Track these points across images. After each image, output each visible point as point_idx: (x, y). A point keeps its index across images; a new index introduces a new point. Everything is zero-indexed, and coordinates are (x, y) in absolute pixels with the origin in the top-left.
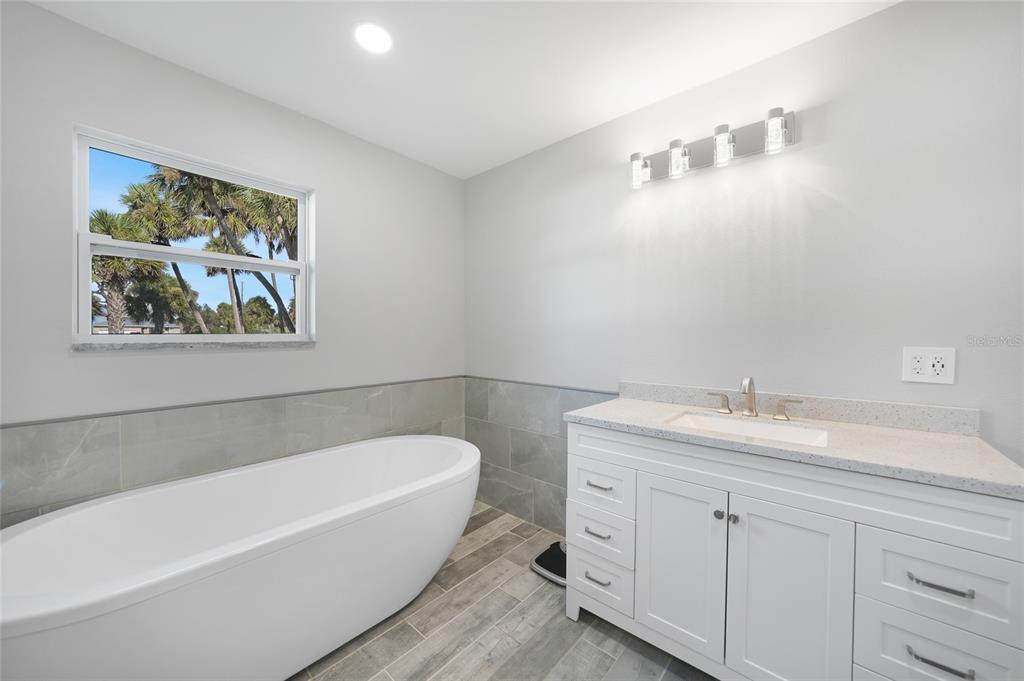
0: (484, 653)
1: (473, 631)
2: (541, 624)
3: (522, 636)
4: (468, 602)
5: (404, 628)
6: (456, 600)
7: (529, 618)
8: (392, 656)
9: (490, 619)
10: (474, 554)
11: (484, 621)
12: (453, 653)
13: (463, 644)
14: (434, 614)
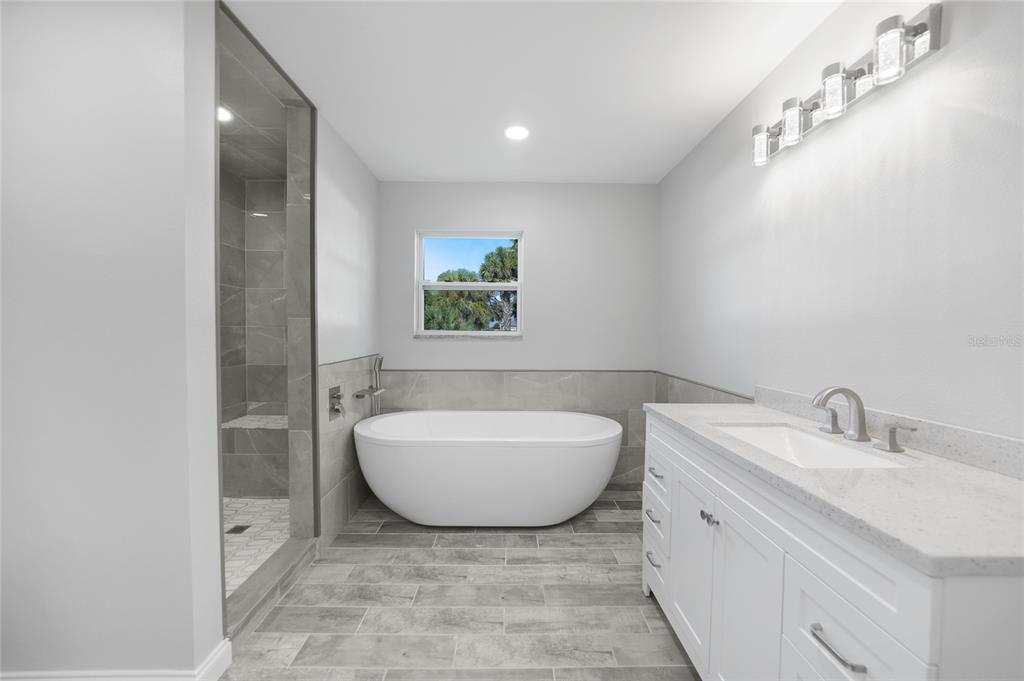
0: (562, 573)
1: (568, 560)
2: (617, 582)
3: (596, 580)
4: (581, 545)
5: (533, 538)
6: (576, 541)
7: (612, 575)
8: (515, 546)
9: (586, 561)
10: (616, 523)
11: (580, 559)
12: (547, 562)
13: (555, 562)
14: (554, 540)
